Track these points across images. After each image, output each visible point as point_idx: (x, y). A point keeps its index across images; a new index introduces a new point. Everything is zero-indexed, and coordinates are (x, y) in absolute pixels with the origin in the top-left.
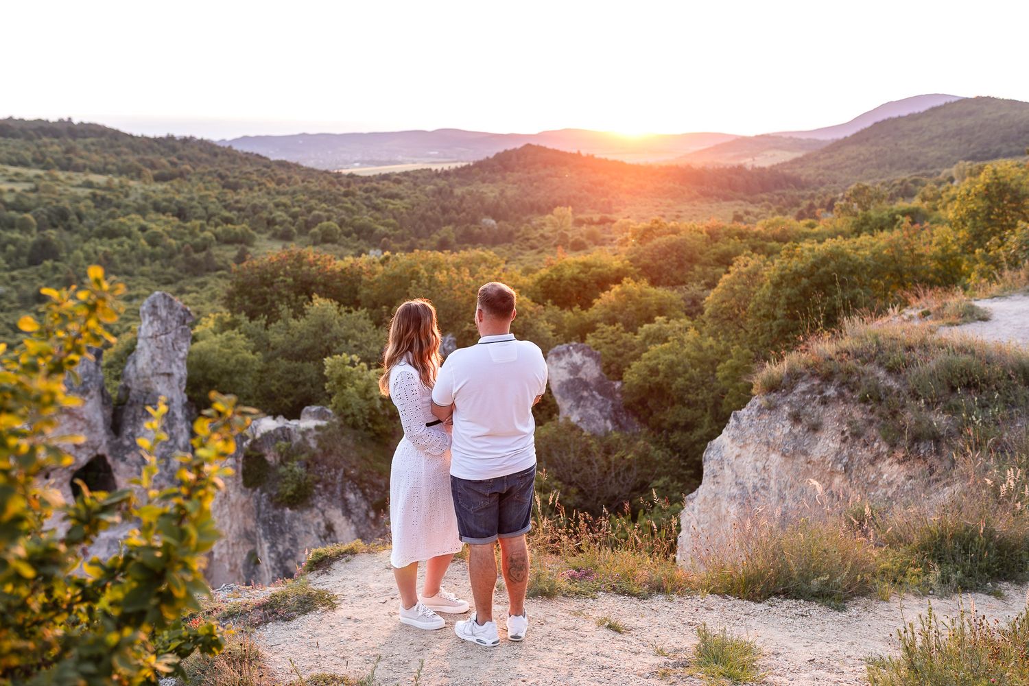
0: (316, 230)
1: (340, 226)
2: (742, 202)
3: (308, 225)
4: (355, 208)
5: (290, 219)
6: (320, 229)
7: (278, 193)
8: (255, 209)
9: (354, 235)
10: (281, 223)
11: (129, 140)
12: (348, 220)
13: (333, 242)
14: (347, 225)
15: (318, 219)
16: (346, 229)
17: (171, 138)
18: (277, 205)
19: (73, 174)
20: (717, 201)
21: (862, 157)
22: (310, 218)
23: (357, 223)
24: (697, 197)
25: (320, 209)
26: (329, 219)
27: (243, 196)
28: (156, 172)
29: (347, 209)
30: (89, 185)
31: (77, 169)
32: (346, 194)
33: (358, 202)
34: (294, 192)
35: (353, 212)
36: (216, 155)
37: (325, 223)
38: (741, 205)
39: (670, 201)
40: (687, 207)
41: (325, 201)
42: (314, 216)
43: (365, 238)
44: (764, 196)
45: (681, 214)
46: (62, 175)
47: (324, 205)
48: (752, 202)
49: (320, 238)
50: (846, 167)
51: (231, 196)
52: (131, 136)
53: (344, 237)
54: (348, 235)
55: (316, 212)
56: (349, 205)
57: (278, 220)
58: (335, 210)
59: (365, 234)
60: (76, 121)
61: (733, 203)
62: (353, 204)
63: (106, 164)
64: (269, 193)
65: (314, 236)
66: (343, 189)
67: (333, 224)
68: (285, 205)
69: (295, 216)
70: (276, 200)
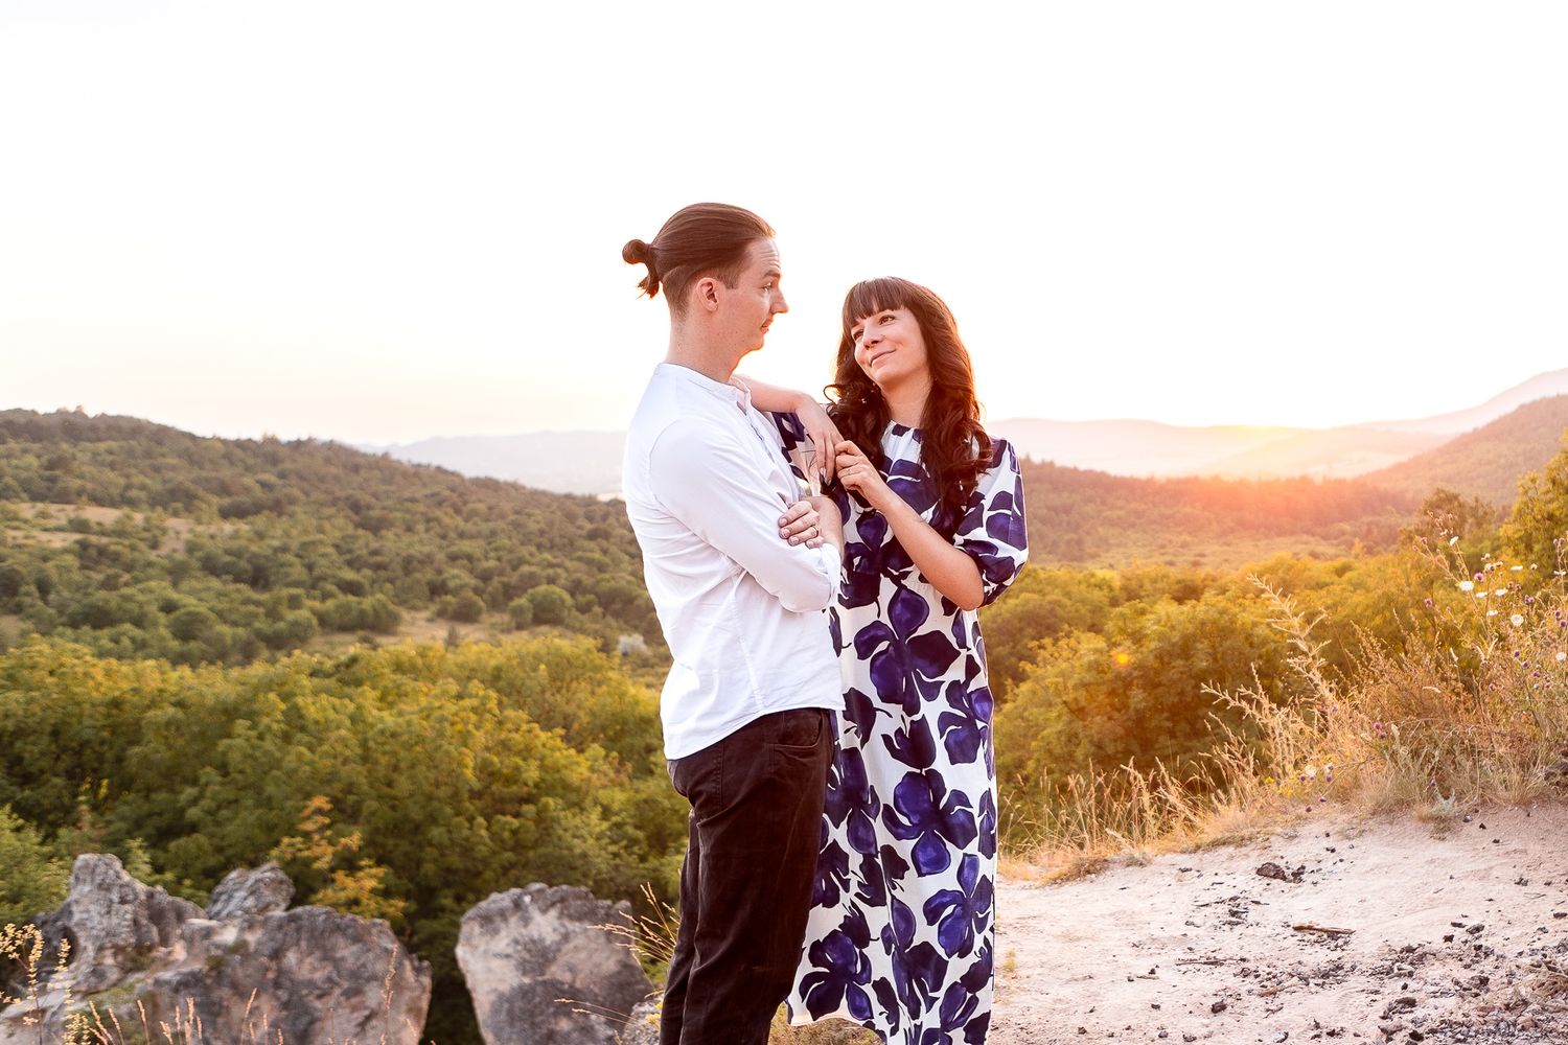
0: (522, 601)
1: (573, 595)
2: (1305, 537)
3: (509, 592)
4: (606, 560)
5: (473, 582)
6: (531, 601)
7: (462, 535)
8: (408, 564)
9: (597, 609)
10: (455, 592)
11: (188, 443)
12: (587, 581)
13: (555, 621)
14: (585, 591)
15: (532, 581)
16: (582, 599)
17: (272, 441)
18: (453, 558)
19: (53, 508)
20: (1266, 536)
21: (1502, 461)
22: (513, 579)
23: (605, 586)
24: (1232, 531)
25: (537, 561)
26: (551, 581)
27: (393, 543)
28: (226, 501)
29: (590, 562)
30: (80, 526)
31: (63, 498)
32: (593, 536)
33: (614, 549)
34: (493, 533)
35: (602, 568)
36: (356, 469)
37: (543, 588)
38: (1306, 543)
39: (1186, 537)
40: (1216, 548)
41: (552, 547)
42: (522, 576)
43: (617, 615)
44: (1346, 527)
45: (1202, 560)
46: (27, 510)
47: (547, 556)
48: (1325, 538)
49: (529, 616)
50: (1478, 477)
51: (364, 541)
52: (192, 437)
53: (575, 613)
54: (584, 609)
55: (525, 569)
56: (597, 555)
57: (452, 584)
58: (568, 564)
59: (618, 606)
60: (91, 412)
61: (1293, 539)
62: (605, 552)
63: (129, 487)
64: (444, 537)
65: (517, 612)
66: (588, 526)
67: (558, 592)
68: (469, 558)
69: (486, 577)
70: (454, 549)
